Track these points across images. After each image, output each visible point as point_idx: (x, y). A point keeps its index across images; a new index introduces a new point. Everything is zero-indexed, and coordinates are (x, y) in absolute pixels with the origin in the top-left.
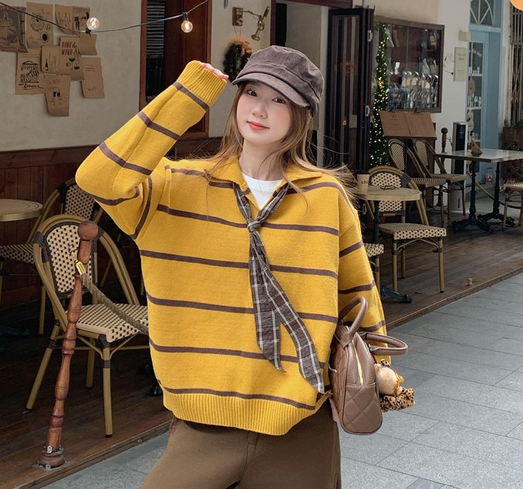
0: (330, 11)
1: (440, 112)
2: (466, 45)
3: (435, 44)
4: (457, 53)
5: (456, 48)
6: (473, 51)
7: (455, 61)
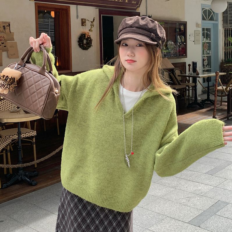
1: (187, 57)
2: (200, 29)
5: (195, 31)
6: (205, 32)
7: (195, 36)
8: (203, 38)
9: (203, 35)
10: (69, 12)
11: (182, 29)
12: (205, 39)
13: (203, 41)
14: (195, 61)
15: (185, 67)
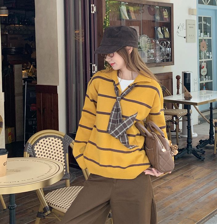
1: (173, 64)
2: (195, 18)
6: (203, 22)
7: (186, 29)
8: (200, 32)
9: (200, 27)
11: (165, 17)
12: (202, 34)
13: (200, 38)
14: (188, 72)
15: (171, 81)
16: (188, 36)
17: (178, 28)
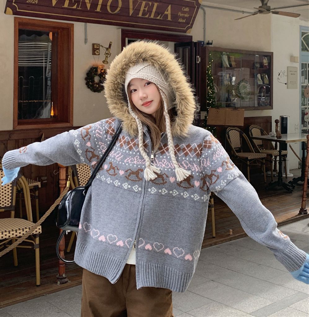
0: (175, 45)
1: (272, 109)
2: (298, 65)
3: (267, 64)
4: (289, 70)
5: (288, 67)
6: (308, 69)
7: (287, 76)
8: (303, 79)
9: (304, 74)
10: (71, 32)
11: (265, 64)
12: (307, 81)
13: (304, 84)
14: (285, 116)
15: (270, 124)
16: (289, 82)
17: (279, 75)
